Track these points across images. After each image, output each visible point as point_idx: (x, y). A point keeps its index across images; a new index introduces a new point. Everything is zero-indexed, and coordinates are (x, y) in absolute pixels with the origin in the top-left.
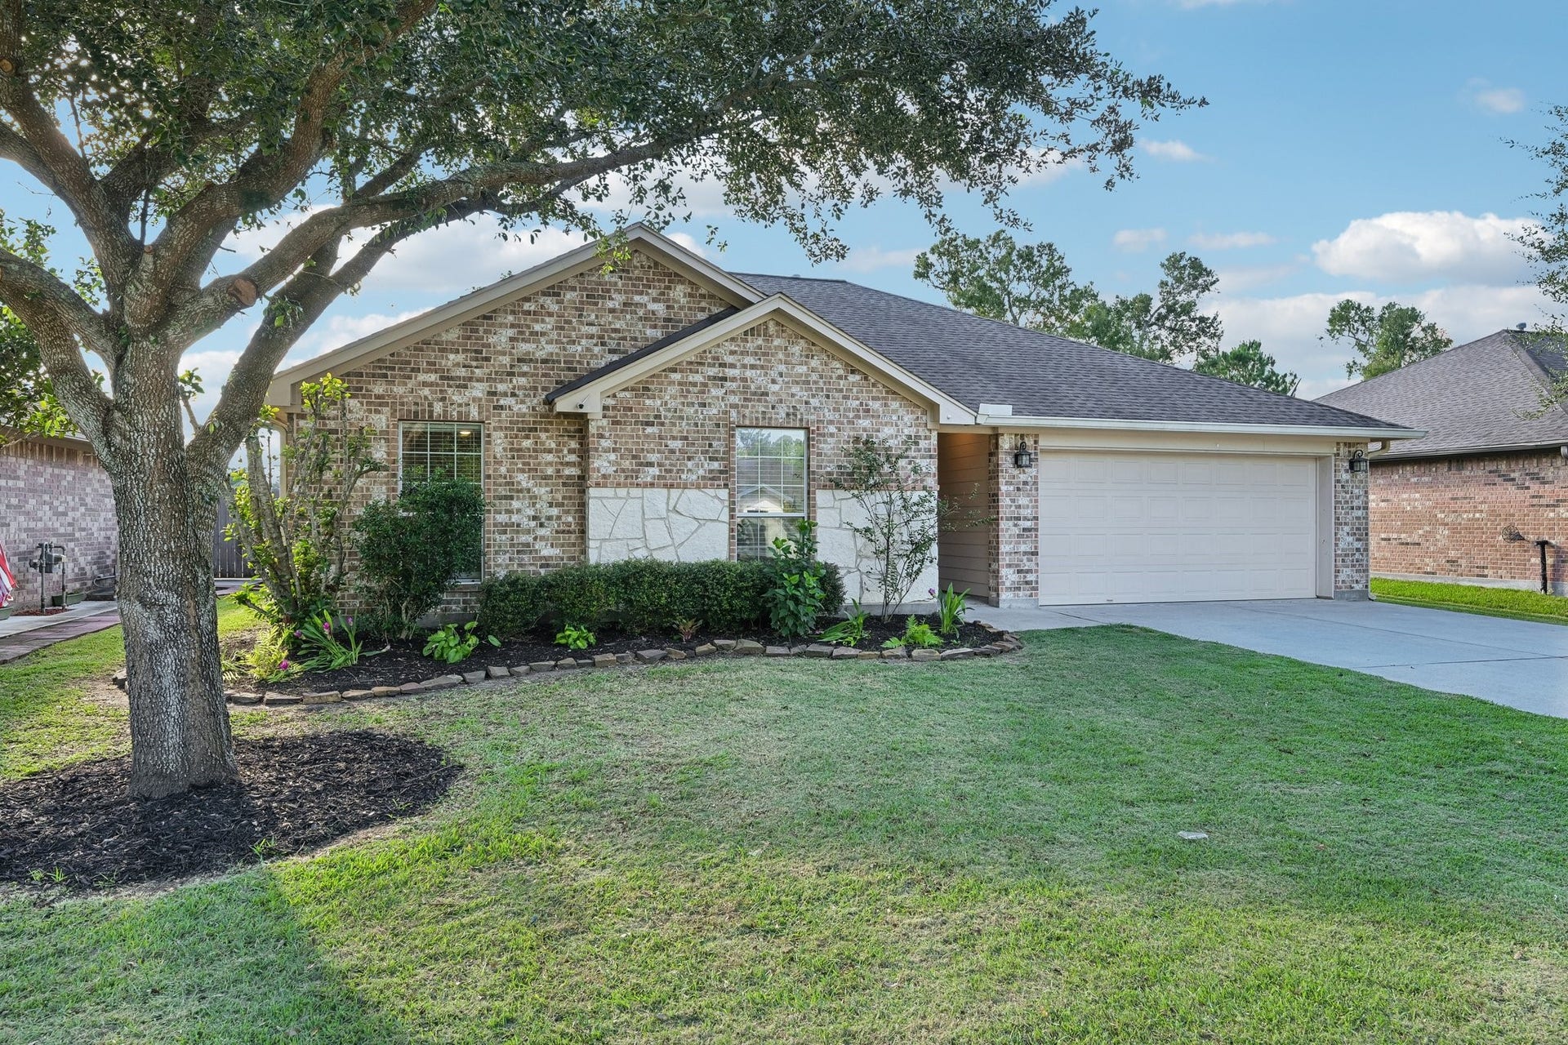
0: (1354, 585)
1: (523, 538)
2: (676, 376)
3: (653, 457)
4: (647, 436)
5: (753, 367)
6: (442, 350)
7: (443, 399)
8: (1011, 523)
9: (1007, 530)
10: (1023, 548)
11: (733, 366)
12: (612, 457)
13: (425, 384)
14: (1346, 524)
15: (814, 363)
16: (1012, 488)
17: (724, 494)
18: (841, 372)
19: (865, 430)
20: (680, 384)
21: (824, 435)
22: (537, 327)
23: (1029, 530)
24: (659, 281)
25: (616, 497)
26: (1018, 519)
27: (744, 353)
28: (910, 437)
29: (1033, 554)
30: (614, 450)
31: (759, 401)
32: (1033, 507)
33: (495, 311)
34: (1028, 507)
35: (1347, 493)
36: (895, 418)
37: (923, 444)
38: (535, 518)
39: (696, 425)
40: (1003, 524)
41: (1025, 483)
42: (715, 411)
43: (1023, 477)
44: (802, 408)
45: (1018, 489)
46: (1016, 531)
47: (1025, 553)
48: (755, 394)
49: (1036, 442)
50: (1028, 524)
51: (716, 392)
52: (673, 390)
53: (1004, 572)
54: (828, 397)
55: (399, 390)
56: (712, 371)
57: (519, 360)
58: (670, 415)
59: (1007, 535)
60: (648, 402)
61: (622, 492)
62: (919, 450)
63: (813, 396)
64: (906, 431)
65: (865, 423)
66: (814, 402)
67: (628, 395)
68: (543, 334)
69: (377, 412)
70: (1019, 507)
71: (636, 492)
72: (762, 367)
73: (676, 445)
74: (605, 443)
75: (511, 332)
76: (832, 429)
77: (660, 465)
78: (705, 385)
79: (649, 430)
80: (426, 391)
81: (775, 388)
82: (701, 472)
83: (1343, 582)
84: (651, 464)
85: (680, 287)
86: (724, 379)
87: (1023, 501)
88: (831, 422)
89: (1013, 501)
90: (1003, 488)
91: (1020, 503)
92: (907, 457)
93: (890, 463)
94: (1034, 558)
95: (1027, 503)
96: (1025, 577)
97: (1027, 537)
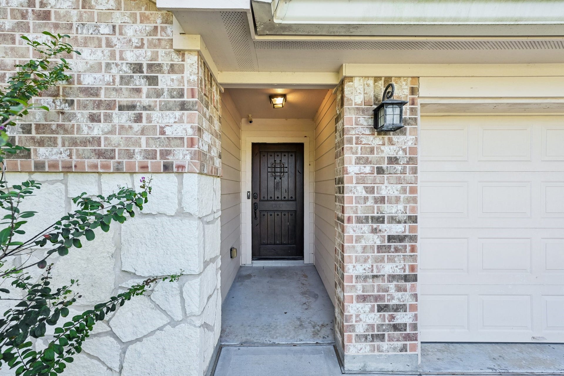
8: (366, 227)
9: (359, 239)
10: (388, 269)
16: (368, 169)
23: (401, 239)
26: (380, 220)
29: (406, 278)
32: (408, 201)
34: (397, 200)
36: (105, 29)
40: (351, 229)
41: (393, 160)
43: (388, 151)
45: (380, 171)
46: (376, 240)
47: (393, 278)
49: (414, 90)
50: (397, 229)
53: (352, 308)
59: (359, 247)
62: (159, 94)
64: (131, 57)
70: (382, 200)
87: (389, 190)
89: (371, 190)
90: (352, 169)
91: (384, 193)
92: (132, 107)
93: (94, 118)
94: (409, 285)
95: (397, 193)
96: (392, 317)
97: (397, 250)
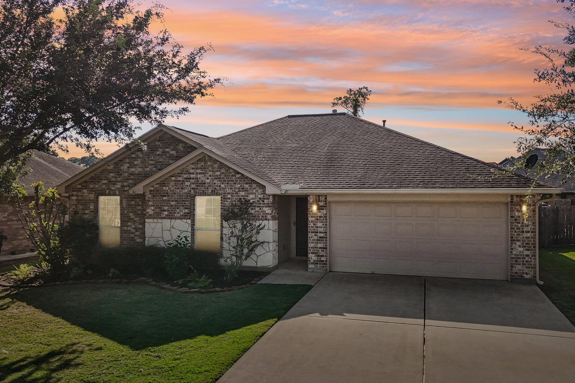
0: (525, 275)
1: (132, 235)
2: (173, 178)
3: (166, 208)
4: (164, 200)
5: (200, 173)
6: (108, 172)
7: (109, 189)
8: (313, 234)
9: (312, 237)
10: (319, 245)
11: (193, 174)
12: (153, 208)
13: (104, 184)
14: (517, 240)
15: (222, 171)
16: (314, 219)
17: (189, 221)
18: (233, 173)
19: (242, 196)
20: (175, 181)
21: (226, 199)
22: (136, 163)
23: (323, 237)
24: (174, 143)
25: (154, 222)
26: (317, 232)
27: (197, 169)
28: (260, 199)
30: (153, 206)
31: (202, 186)
32: (324, 227)
33: (123, 158)
34: (321, 227)
35: (518, 223)
36: (254, 191)
37: (266, 201)
38: (135, 228)
39: (180, 196)
40: (310, 235)
41: (321, 217)
42: (186, 191)
44: (218, 188)
45: (317, 219)
46: (316, 238)
47: (320, 248)
48: (200, 183)
49: (326, 199)
50: (322, 235)
51: (187, 183)
52: (172, 183)
53: (310, 255)
54: (228, 183)
55: (97, 186)
56: (185, 176)
57: (131, 174)
58: (171, 192)
59: (312, 239)
60: (164, 188)
61: (155, 220)
62: (265, 204)
63: (222, 183)
64: (259, 196)
65: (242, 193)
66: (223, 186)
67: (158, 186)
68: (137, 165)
69: (91, 193)
70: (317, 227)
71: (160, 220)
72: (203, 173)
73: (173, 203)
74: (151, 203)
75: (128, 165)
76: (229, 196)
77: (168, 211)
78: (183, 181)
79: (164, 198)
80: (104, 186)
81: (208, 181)
82: (182, 213)
83: (516, 273)
84: (165, 211)
85: (181, 145)
86: (190, 178)
87: (319, 224)
88: (229, 193)
89: (314, 224)
90: (310, 219)
91: (318, 225)
92: (259, 207)
93: (252, 209)
94: (325, 250)
95: (321, 226)
96: (320, 258)
97: (321, 241)
